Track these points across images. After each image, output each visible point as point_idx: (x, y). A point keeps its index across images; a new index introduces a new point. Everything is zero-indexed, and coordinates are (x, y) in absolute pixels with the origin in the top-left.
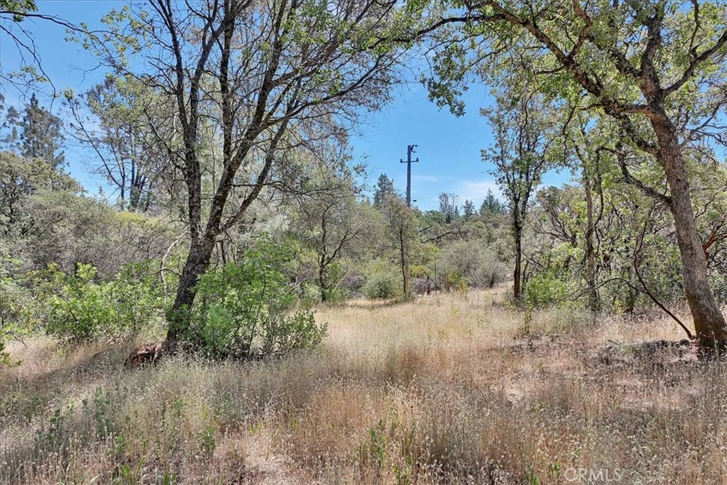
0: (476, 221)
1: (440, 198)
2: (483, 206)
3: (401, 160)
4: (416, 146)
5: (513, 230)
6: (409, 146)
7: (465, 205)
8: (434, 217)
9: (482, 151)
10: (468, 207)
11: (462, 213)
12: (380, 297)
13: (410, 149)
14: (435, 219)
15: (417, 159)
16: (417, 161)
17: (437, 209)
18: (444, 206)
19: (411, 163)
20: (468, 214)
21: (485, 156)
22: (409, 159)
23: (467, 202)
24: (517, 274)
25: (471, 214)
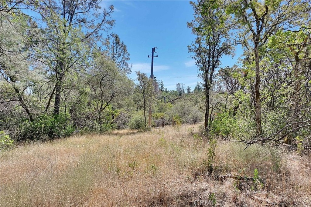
0: (192, 95)
1: (177, 85)
2: (195, 89)
3: (149, 56)
4: (156, 48)
5: (205, 90)
6: (153, 49)
7: (187, 88)
8: (174, 93)
9: (188, 46)
10: (189, 89)
11: (186, 92)
12: (136, 128)
13: (153, 50)
14: (174, 94)
15: (157, 55)
16: (157, 56)
17: (176, 90)
18: (179, 89)
19: (154, 58)
20: (189, 92)
21: (190, 50)
22: (153, 55)
23: (188, 87)
24: (207, 115)
25: (190, 92)
